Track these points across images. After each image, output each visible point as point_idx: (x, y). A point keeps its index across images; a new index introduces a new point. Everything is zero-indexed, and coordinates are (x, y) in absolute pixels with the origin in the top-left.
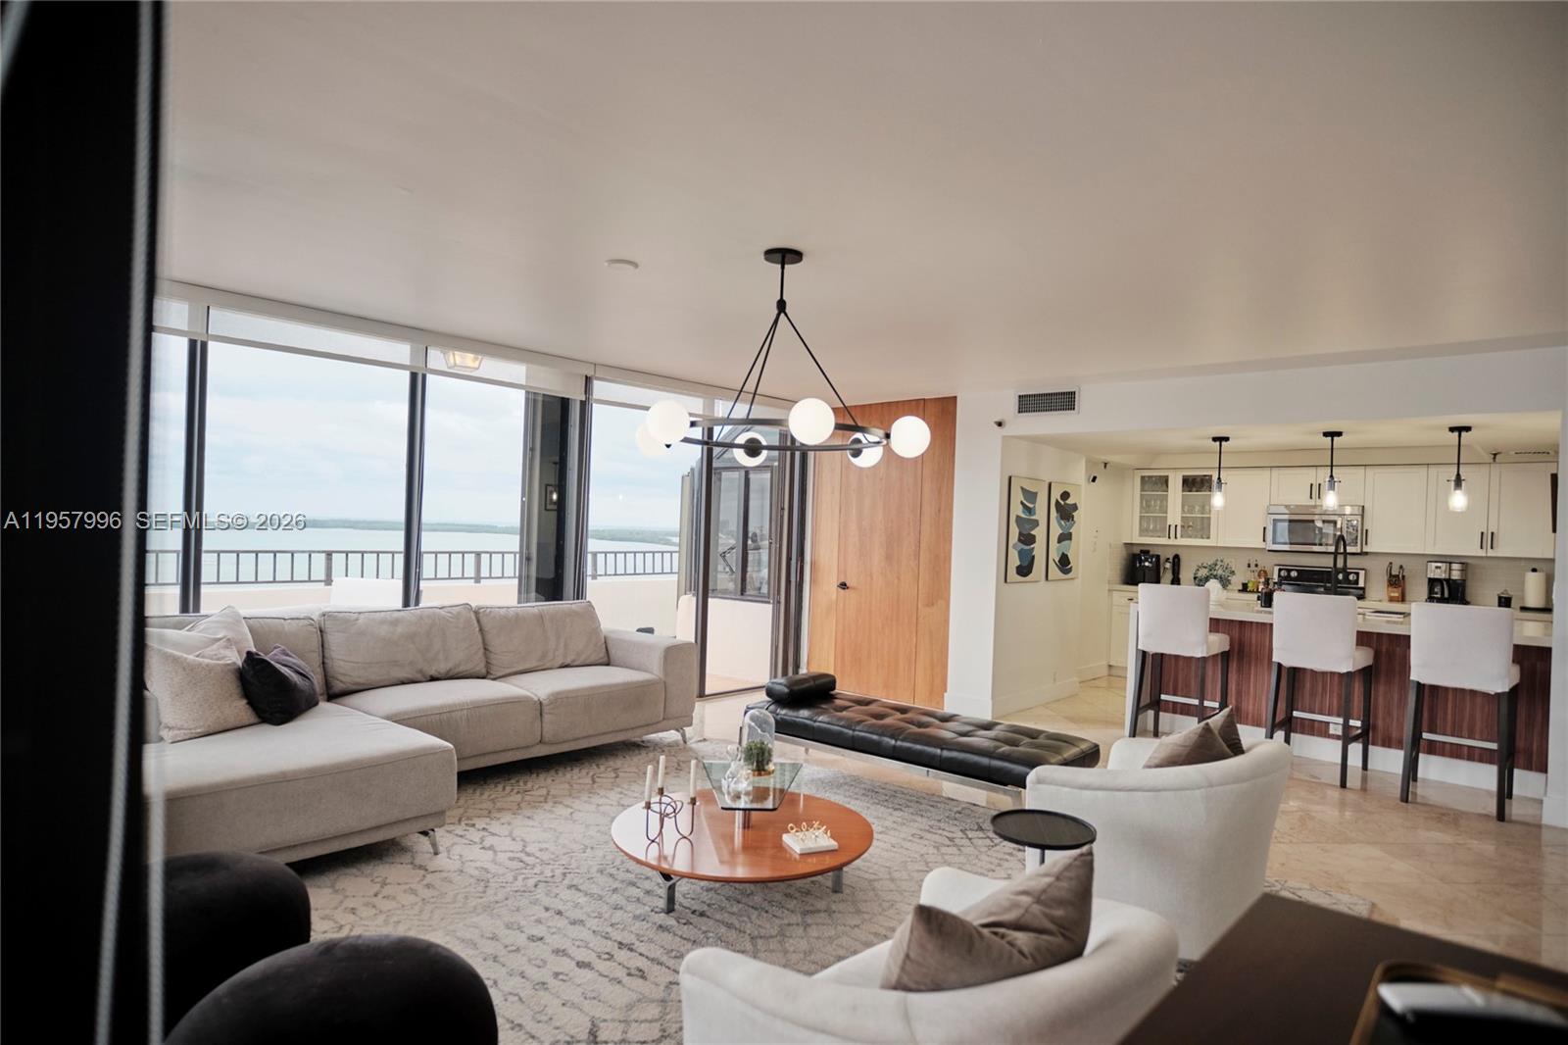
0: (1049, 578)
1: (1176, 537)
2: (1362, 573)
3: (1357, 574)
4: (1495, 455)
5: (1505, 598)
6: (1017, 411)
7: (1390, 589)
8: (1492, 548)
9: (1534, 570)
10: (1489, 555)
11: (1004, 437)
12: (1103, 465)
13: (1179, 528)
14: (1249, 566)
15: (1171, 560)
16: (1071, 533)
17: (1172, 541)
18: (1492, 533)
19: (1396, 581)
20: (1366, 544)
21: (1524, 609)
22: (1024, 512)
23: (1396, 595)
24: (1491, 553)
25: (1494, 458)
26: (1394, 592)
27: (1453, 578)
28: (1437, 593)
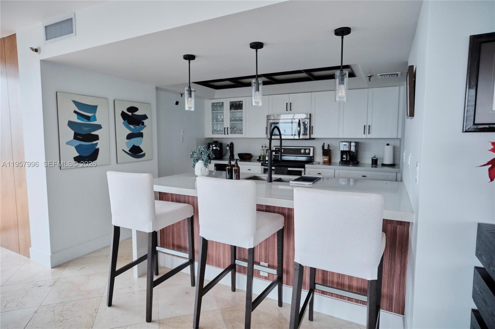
0: (118, 163)
1: (228, 134)
2: (312, 149)
3: (310, 149)
4: (370, 77)
5: (375, 160)
6: (45, 39)
7: (324, 157)
8: (369, 133)
9: (388, 145)
10: (368, 137)
11: (42, 62)
12: (180, 95)
13: (229, 129)
14: (262, 147)
15: (229, 146)
16: (142, 133)
17: (226, 136)
18: (369, 126)
19: (327, 152)
20: (312, 134)
21: (383, 165)
22: (78, 119)
23: (326, 159)
24: (369, 136)
25: (370, 79)
26: (325, 158)
27: (352, 150)
28: (344, 158)
